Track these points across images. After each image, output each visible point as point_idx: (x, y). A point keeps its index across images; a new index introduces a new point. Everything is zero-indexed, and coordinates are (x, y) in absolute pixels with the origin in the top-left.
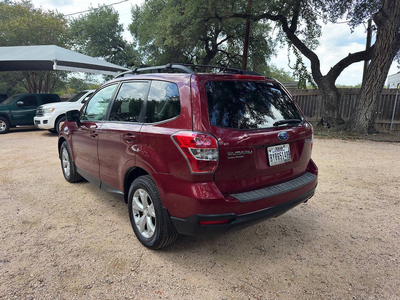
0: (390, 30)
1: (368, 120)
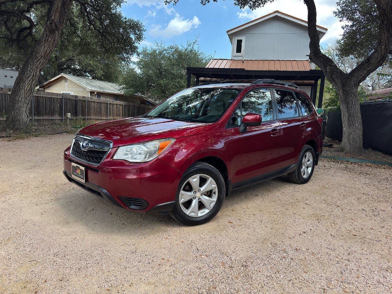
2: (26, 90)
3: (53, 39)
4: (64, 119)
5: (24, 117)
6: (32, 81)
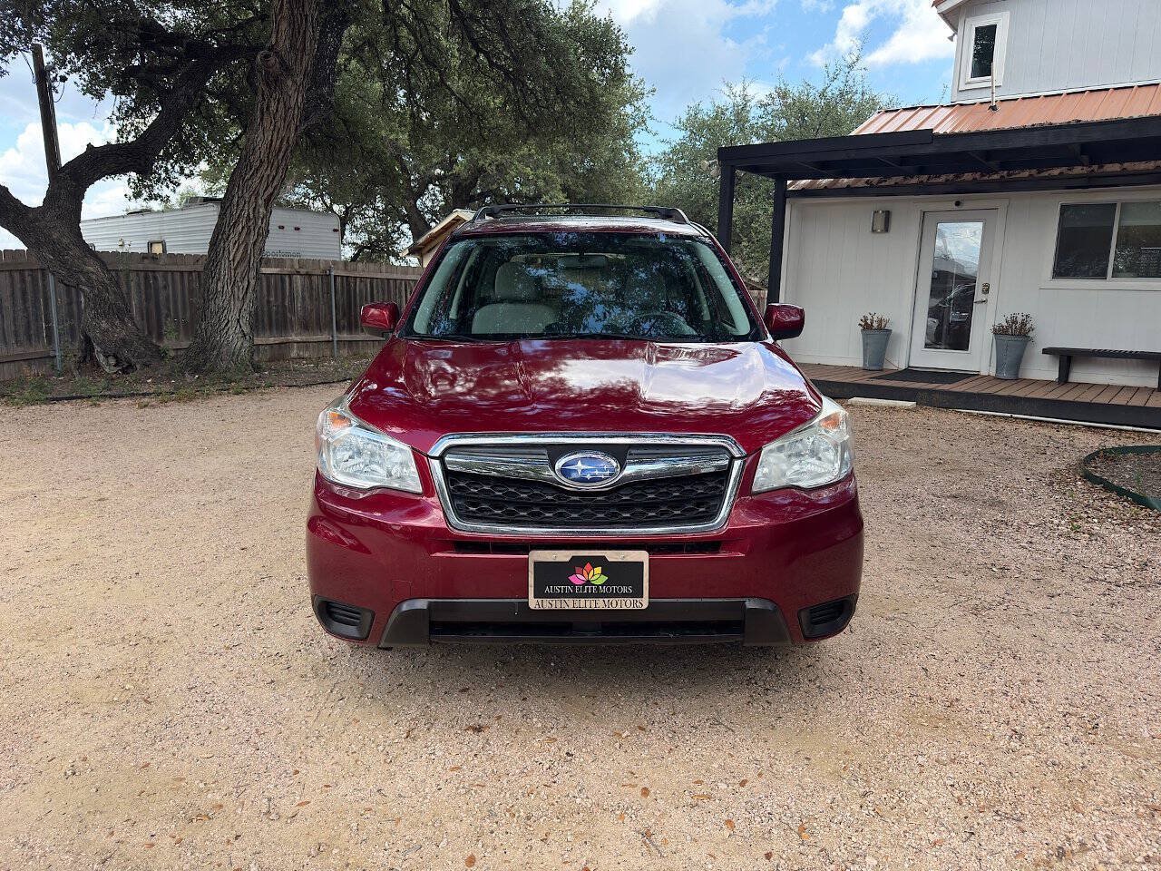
0: (292, 106)
1: (247, 337)
2: (234, 260)
3: (281, 104)
4: (336, 339)
5: (234, 334)
6: (248, 234)
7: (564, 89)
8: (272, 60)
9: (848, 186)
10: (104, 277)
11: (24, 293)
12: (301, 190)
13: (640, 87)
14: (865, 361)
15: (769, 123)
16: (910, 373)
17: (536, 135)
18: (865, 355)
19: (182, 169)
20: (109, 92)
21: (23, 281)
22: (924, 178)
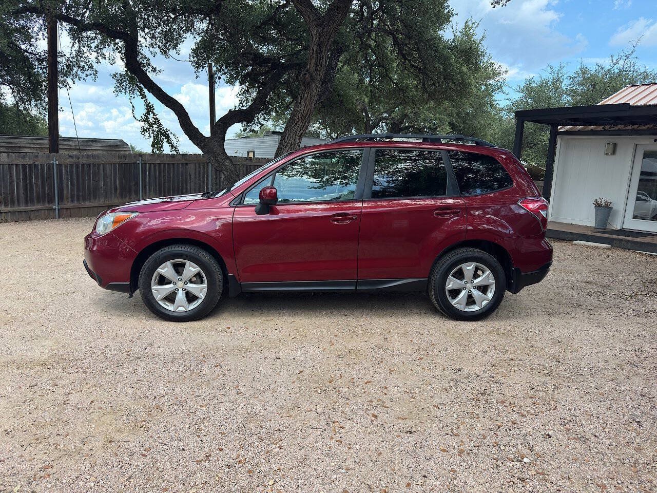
7: (448, 77)
8: (307, 76)
9: (592, 130)
10: (232, 168)
11: (199, 172)
12: (316, 125)
13: (499, 70)
14: (596, 224)
15: (574, 88)
16: (622, 232)
17: (432, 99)
18: (596, 220)
19: (265, 118)
20: (237, 83)
21: (199, 167)
22: (635, 126)
